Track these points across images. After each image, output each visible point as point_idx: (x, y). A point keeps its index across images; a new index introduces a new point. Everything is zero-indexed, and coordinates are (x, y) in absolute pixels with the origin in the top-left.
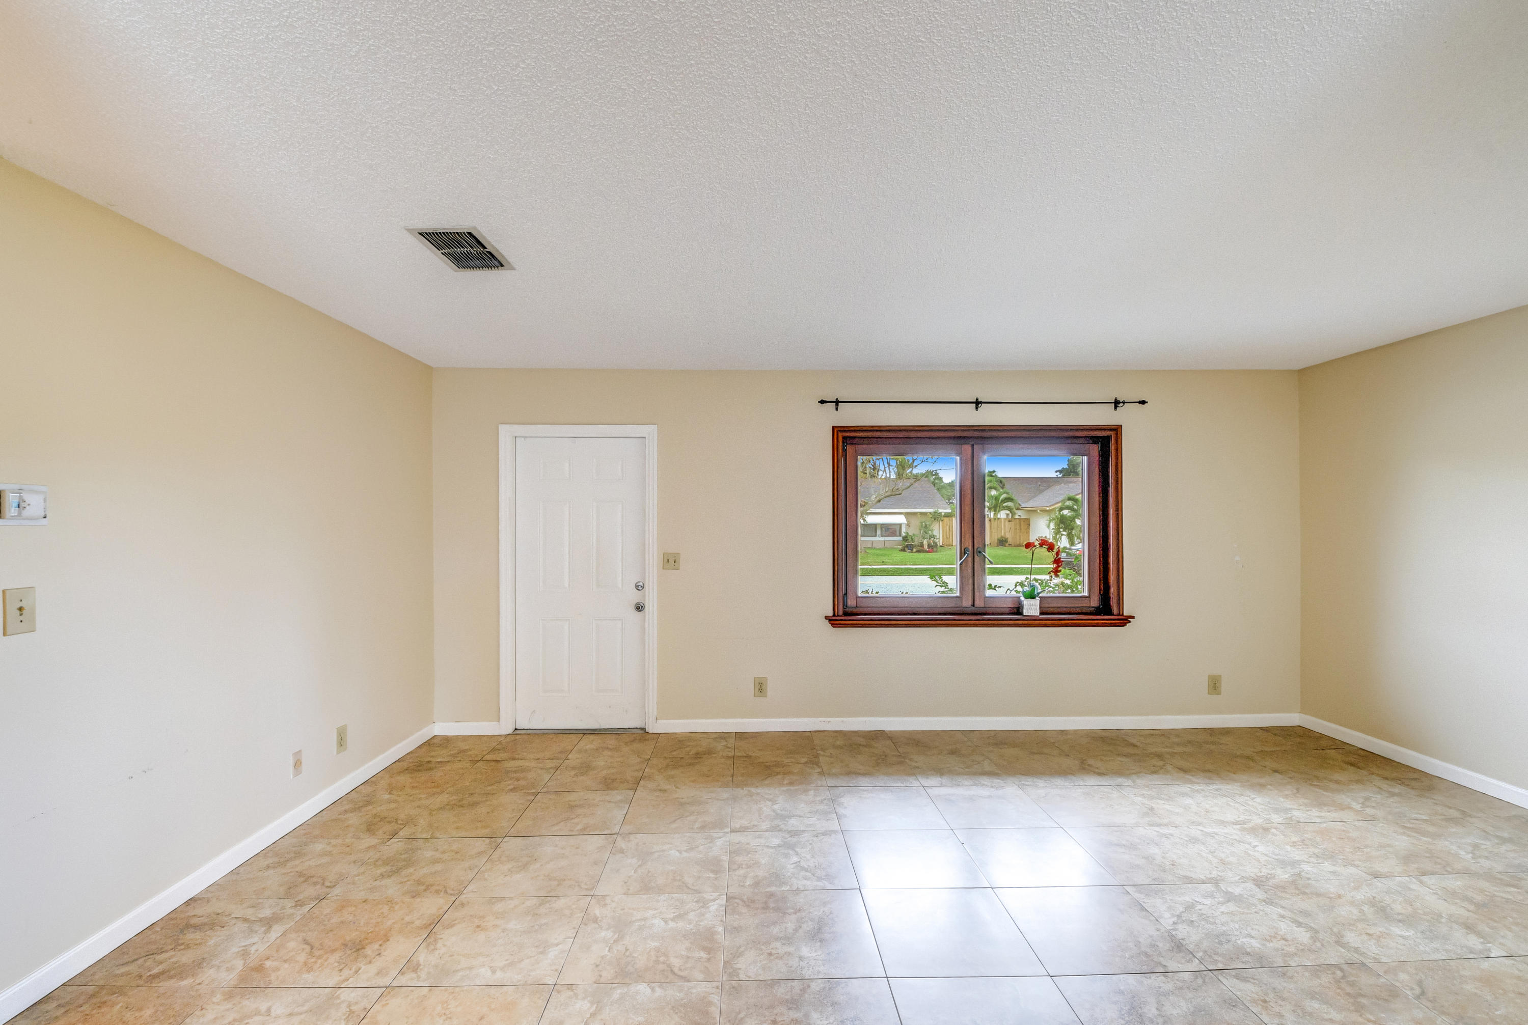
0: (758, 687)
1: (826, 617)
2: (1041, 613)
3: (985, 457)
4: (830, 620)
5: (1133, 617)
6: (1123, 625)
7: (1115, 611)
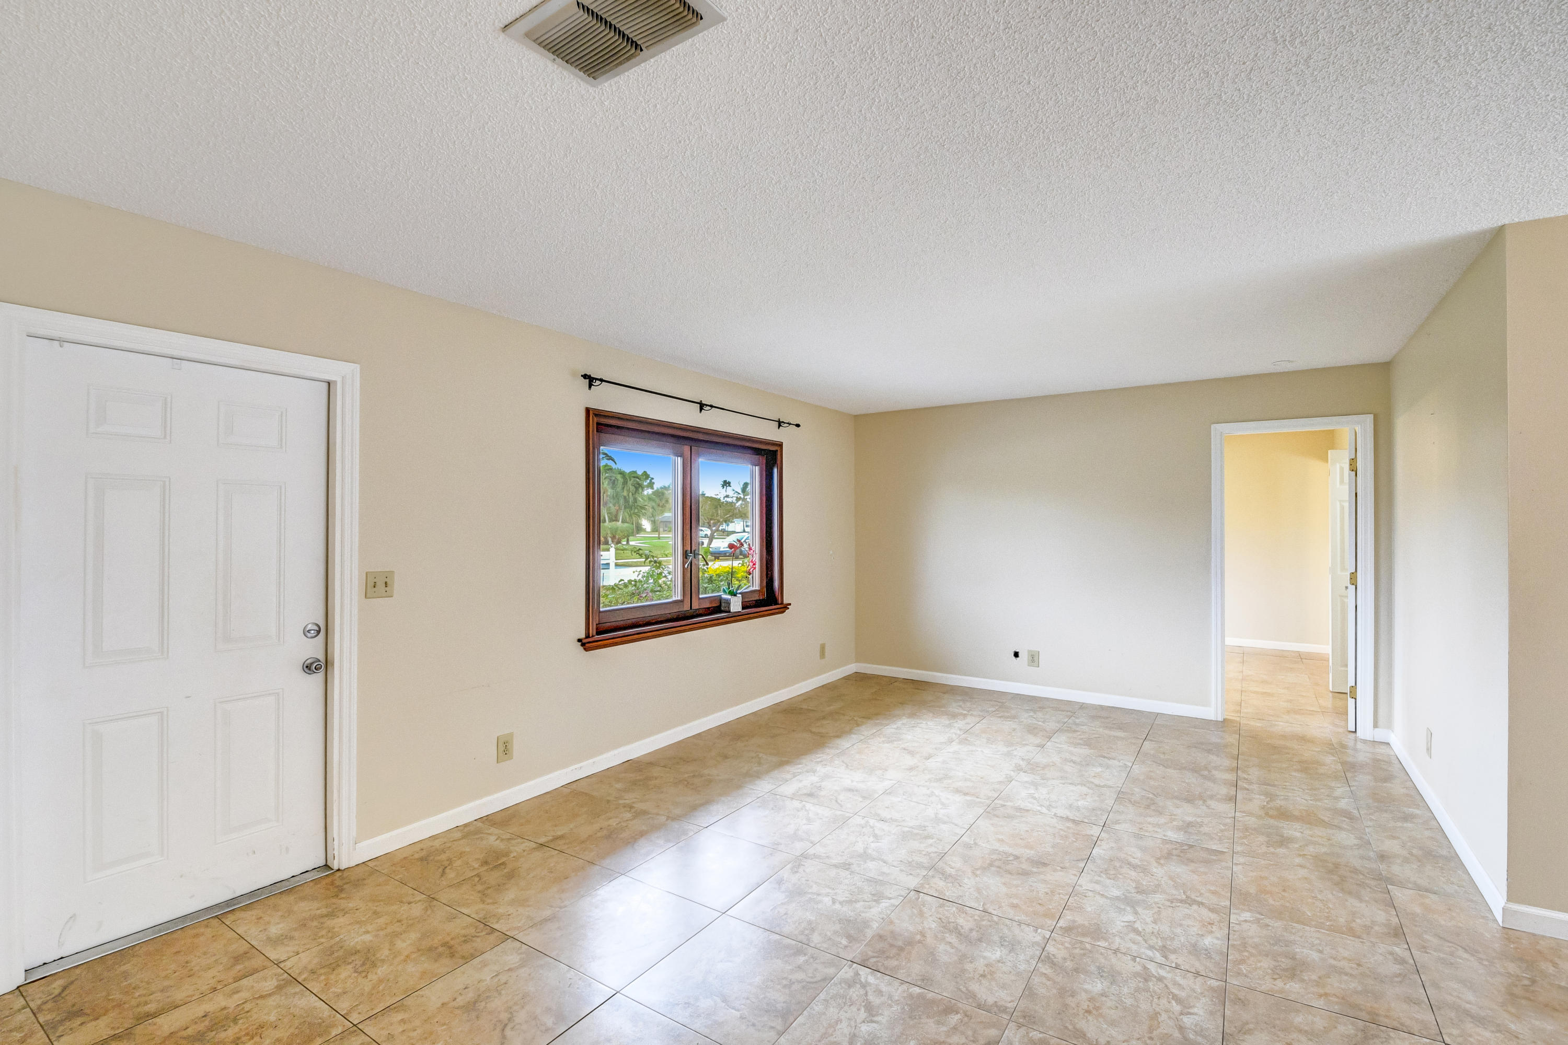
0: (502, 748)
1: (579, 640)
2: (743, 608)
3: (701, 460)
4: (583, 645)
5: (790, 604)
6: (783, 612)
7: (780, 602)
